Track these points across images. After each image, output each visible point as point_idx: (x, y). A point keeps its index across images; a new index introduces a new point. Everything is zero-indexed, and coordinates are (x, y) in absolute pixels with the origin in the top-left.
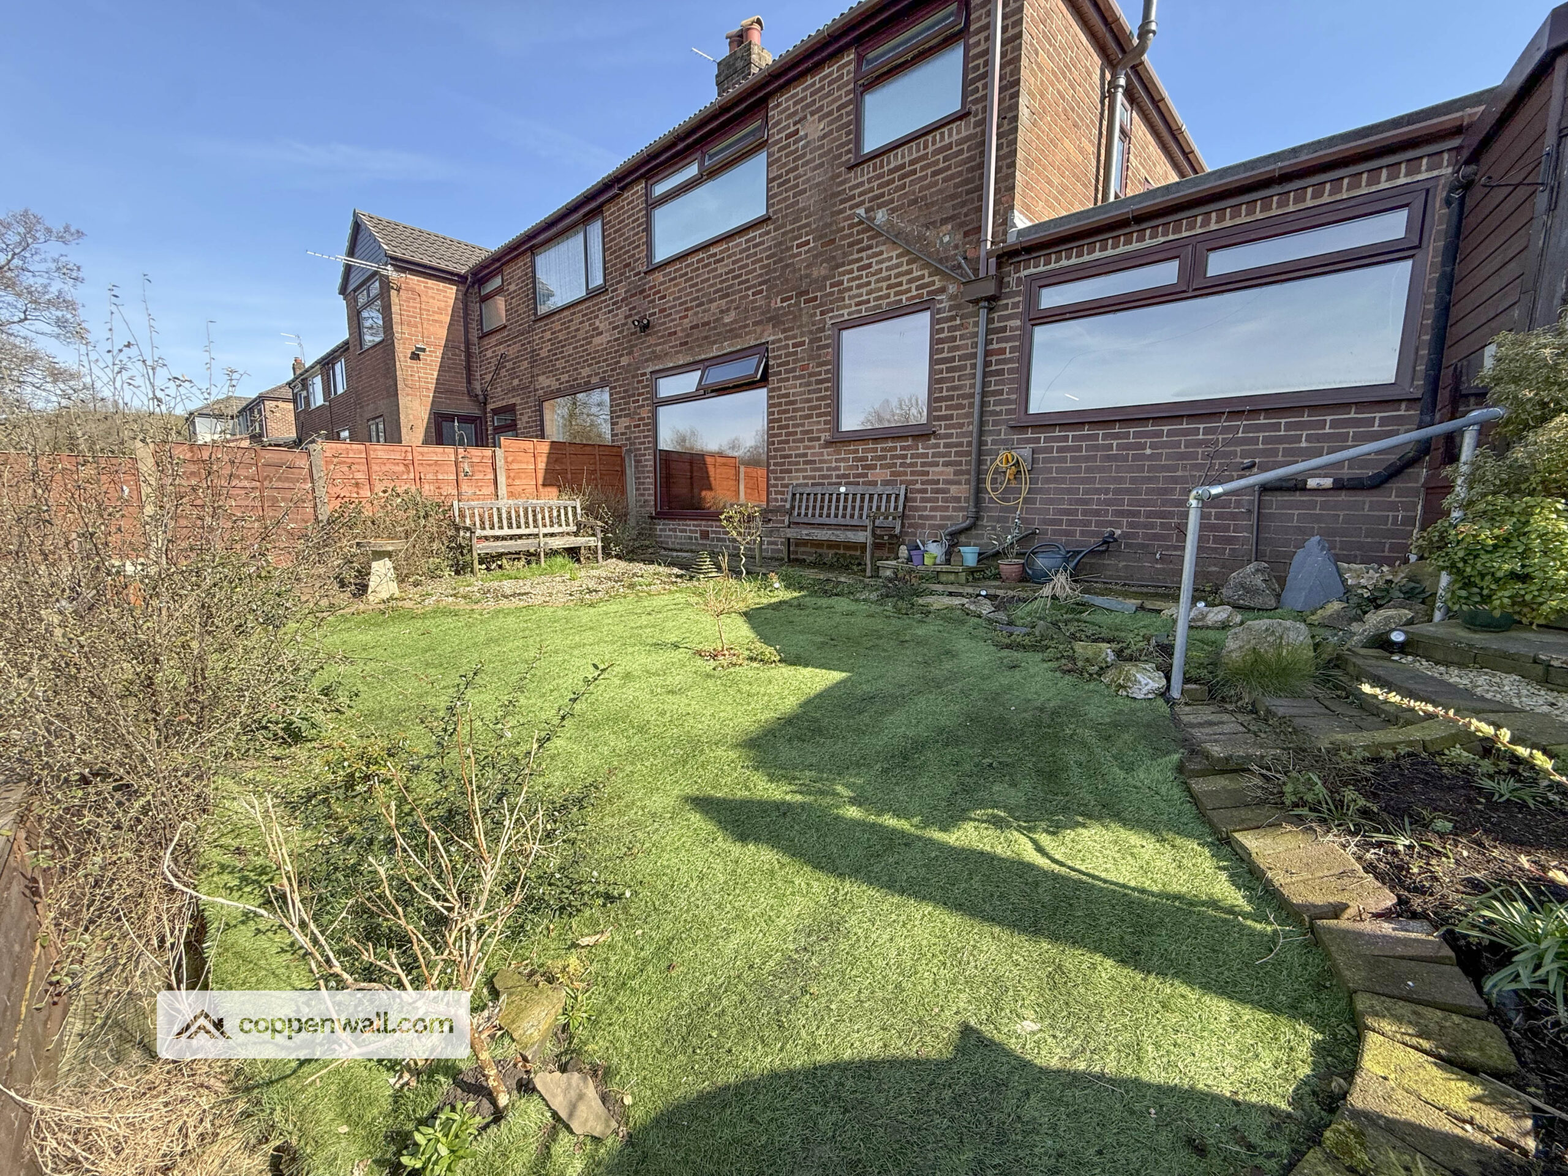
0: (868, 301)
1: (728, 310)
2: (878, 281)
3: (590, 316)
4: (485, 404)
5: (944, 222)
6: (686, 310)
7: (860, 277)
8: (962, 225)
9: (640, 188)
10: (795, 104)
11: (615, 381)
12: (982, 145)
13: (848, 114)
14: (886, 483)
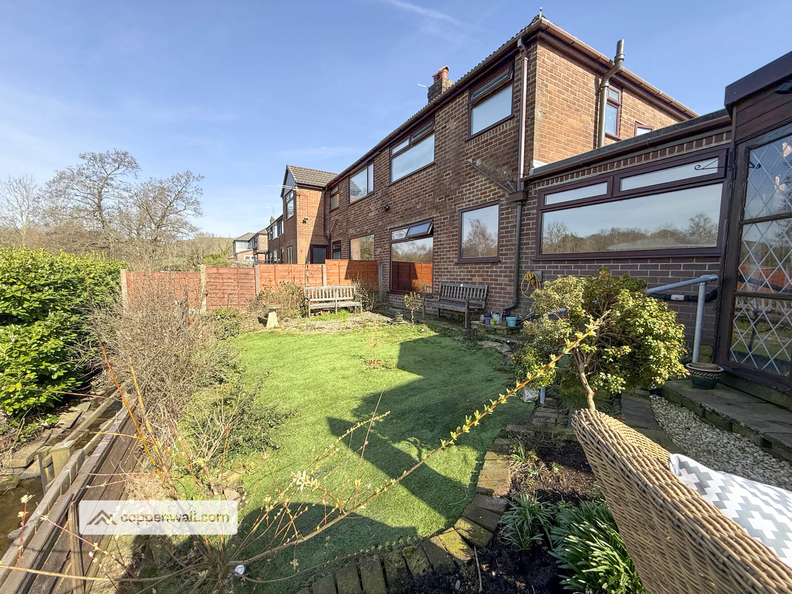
0: (473, 200)
1: (419, 203)
2: (477, 191)
3: (368, 205)
4: (330, 240)
5: (504, 165)
6: (403, 202)
7: (470, 189)
8: (511, 166)
9: (387, 151)
10: (445, 114)
11: (377, 232)
12: (519, 131)
13: (466, 118)
14: (480, 283)
